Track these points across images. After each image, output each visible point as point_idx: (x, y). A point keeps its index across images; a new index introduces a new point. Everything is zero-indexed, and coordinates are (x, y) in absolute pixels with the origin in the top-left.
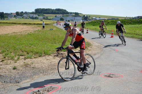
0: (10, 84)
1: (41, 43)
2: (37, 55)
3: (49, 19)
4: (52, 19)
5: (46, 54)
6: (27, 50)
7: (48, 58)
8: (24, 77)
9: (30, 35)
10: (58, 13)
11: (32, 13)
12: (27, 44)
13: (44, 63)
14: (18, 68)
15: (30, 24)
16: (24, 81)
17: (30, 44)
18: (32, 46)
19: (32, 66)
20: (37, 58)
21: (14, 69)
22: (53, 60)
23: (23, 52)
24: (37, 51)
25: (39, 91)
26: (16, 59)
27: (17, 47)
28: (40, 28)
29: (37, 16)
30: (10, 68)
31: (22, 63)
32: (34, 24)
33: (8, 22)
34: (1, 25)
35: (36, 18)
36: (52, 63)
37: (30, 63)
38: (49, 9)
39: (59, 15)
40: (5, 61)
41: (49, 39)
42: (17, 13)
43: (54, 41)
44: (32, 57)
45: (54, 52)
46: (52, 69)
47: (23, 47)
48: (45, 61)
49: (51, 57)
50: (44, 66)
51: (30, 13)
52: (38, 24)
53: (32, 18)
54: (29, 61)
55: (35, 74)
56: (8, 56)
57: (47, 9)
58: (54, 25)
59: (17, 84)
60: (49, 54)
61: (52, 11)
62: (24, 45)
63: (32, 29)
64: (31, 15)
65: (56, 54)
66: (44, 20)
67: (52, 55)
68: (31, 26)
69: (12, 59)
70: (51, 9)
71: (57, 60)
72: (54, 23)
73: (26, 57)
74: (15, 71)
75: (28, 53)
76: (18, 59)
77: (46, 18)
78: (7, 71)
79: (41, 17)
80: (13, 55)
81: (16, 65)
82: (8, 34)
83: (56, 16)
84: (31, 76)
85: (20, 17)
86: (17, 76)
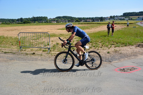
0: (106, 62)
1: (126, 36)
2: (124, 45)
3: (133, 20)
4: (136, 20)
5: (130, 44)
6: (117, 41)
7: (131, 47)
8: (114, 59)
9: (118, 31)
10: (141, 15)
11: (121, 16)
12: (117, 37)
13: (128, 51)
14: (111, 52)
15: (119, 24)
16: (114, 62)
17: (119, 37)
18: (120, 39)
19: (119, 52)
20: (123, 47)
21: (108, 53)
22: (135, 49)
23: (114, 42)
24: (124, 42)
25: (124, 69)
26: (109, 46)
27: (110, 39)
28: (126, 26)
29: (124, 18)
30: (106, 52)
31: (113, 50)
32: (122, 24)
33: (105, 23)
34: (101, 25)
35: (123, 19)
36: (134, 51)
37: (118, 50)
38: (134, 13)
39: (142, 16)
40: (103, 48)
41: (132, 34)
42: (111, 17)
43: (136, 35)
44: (120, 46)
45: (136, 44)
46: (134, 55)
47: (114, 39)
48: (129, 49)
49: (133, 47)
50: (128, 53)
51: (119, 16)
52: (124, 24)
53: (121, 20)
54: (118, 49)
55: (121, 57)
56: (104, 44)
57: (132, 13)
58: (137, 24)
59: (110, 63)
60: (132, 44)
61: (136, 14)
62: (115, 38)
63: (120, 27)
64: (120, 18)
65: (137, 45)
66: (129, 21)
67: (134, 45)
68: (119, 25)
69: (107, 46)
70: (135, 13)
71: (138, 49)
72: (137, 22)
73: (116, 46)
74: (108, 54)
75: (117, 44)
76: (111, 46)
77: (131, 19)
78: (104, 54)
79: (127, 19)
80: (107, 44)
81: (109, 50)
82: (105, 30)
83: (139, 17)
84: (119, 59)
85: (113, 19)
86: (110, 58)
